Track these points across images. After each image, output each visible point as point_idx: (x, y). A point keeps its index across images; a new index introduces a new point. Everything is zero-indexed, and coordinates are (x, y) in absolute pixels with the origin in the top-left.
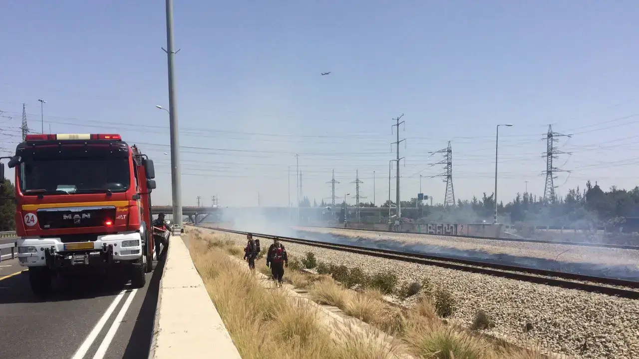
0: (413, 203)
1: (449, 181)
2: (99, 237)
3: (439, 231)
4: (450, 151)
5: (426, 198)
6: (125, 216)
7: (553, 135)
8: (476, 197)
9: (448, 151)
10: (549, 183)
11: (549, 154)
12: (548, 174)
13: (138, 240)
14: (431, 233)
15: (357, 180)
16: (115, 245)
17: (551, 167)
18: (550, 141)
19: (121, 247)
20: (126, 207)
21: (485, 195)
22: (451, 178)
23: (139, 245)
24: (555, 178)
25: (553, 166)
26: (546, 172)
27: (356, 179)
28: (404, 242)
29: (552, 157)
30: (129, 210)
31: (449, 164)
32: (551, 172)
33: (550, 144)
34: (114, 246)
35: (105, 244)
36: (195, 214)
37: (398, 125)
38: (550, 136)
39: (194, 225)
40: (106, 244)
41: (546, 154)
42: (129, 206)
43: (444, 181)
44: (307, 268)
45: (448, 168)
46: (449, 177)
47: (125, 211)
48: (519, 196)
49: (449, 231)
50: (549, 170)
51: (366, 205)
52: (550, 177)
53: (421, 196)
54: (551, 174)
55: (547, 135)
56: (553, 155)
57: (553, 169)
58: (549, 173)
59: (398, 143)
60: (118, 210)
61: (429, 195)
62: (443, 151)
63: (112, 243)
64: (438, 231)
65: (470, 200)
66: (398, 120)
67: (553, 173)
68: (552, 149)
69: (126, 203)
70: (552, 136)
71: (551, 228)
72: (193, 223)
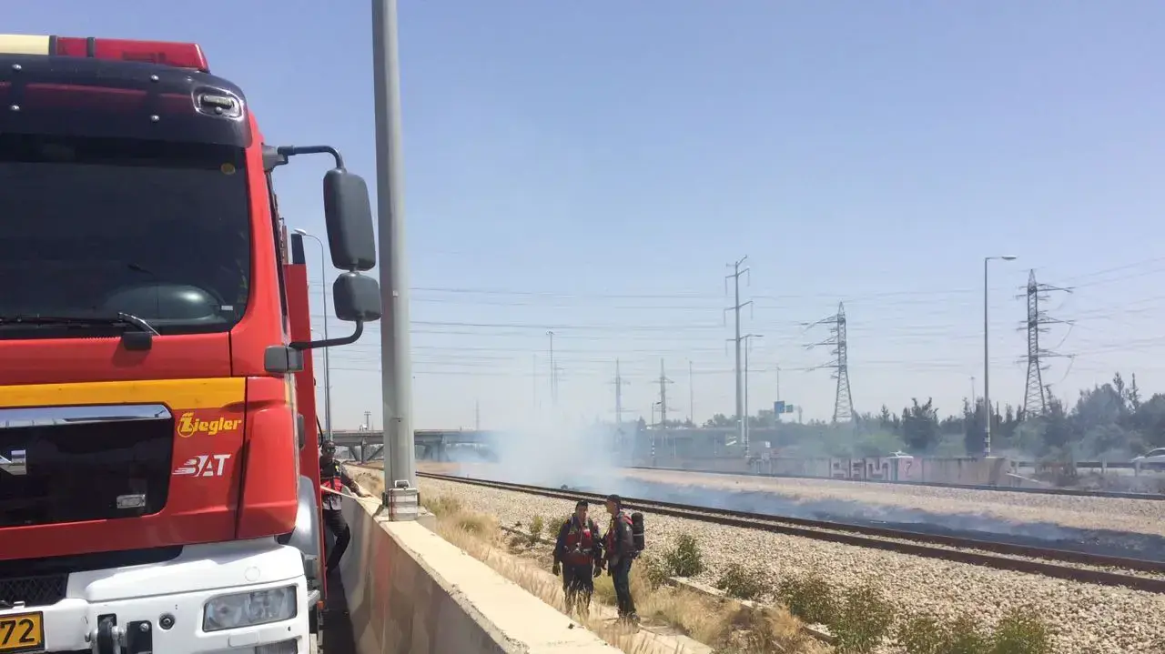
0: (764, 419)
1: (843, 376)
2: (74, 578)
3: (857, 472)
4: (842, 321)
5: (790, 409)
6: (222, 458)
7: (1038, 288)
8: (888, 407)
9: (838, 322)
10: (1033, 379)
11: (1032, 324)
12: (1030, 362)
13: (293, 588)
14: (839, 477)
15: (663, 378)
16: (167, 622)
17: (1037, 349)
18: (1033, 301)
19: (200, 633)
20: (231, 410)
21: (916, 403)
22: (846, 371)
23: (294, 614)
24: (1043, 369)
25: (1039, 346)
26: (1027, 358)
27: (659, 376)
28: (796, 497)
29: (1037, 329)
30: (246, 429)
31: (842, 344)
32: (1036, 357)
33: (1032, 306)
34: (157, 627)
35: (107, 620)
36: (361, 444)
37: (737, 276)
38: (1032, 290)
39: (359, 465)
40: (113, 618)
41: (1026, 325)
42: (245, 408)
43: (833, 377)
44: (682, 575)
45: (839, 353)
46: (842, 368)
47: (222, 433)
48: (967, 404)
49: (880, 472)
50: (1033, 354)
51: (677, 424)
52: (1034, 368)
53: (780, 406)
54: (1037, 362)
55: (1026, 289)
56: (1039, 326)
57: (1039, 353)
58: (1033, 359)
59: (737, 308)
60: (186, 426)
61: (795, 405)
62: (830, 321)
63: (148, 611)
64: (853, 472)
65: (876, 412)
66: (737, 267)
67: (1039, 359)
68: (1036, 316)
69: (231, 389)
70: (1036, 291)
71: (1110, 465)
72: (357, 460)
